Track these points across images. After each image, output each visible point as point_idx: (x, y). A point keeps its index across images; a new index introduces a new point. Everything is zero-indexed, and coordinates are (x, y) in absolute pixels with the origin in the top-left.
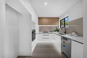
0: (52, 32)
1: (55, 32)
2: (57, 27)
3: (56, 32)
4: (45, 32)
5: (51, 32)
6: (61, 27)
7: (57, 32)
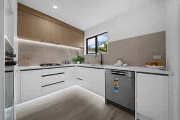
0: (68, 64)
1: (76, 63)
2: (80, 52)
3: (78, 62)
4: (50, 65)
5: (66, 64)
6: (87, 53)
7: (80, 63)
